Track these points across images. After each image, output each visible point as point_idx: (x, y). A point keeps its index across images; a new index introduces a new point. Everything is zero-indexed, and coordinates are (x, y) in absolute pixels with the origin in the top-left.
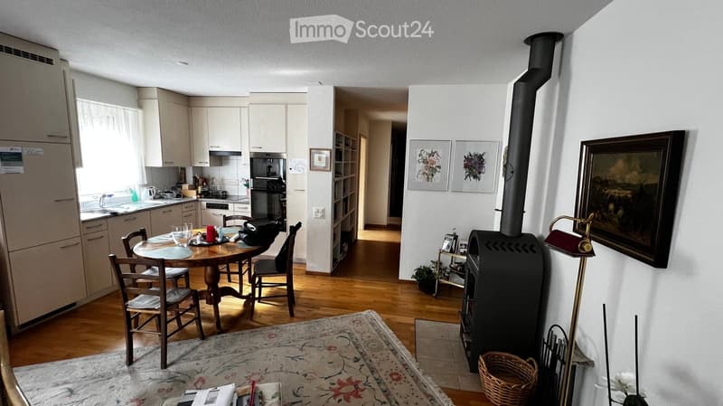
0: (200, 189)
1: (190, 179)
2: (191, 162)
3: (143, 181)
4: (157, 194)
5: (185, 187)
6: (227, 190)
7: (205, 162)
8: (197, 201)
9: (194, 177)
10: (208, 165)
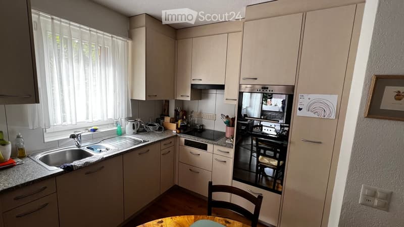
0: (179, 122)
1: (172, 112)
2: (174, 94)
3: (128, 114)
4: (141, 126)
5: (167, 119)
6: (204, 124)
7: (186, 95)
8: (176, 136)
9: (176, 111)
10: (189, 99)
